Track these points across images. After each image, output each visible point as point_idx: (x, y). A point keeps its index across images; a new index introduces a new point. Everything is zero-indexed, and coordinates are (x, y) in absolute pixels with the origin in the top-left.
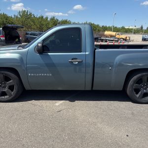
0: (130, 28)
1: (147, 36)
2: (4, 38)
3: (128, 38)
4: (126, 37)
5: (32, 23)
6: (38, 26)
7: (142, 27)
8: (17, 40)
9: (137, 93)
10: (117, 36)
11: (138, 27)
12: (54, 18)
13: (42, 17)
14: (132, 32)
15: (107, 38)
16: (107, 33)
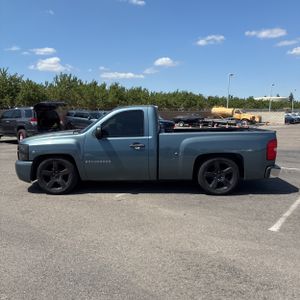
1: (297, 115)
2: (36, 123)
3: (257, 120)
4: (254, 118)
5: (77, 96)
6: (89, 100)
8: (55, 125)
9: (210, 183)
10: (236, 116)
12: (117, 85)
13: (95, 84)
14: (267, 107)
15: (216, 120)
16: (216, 110)
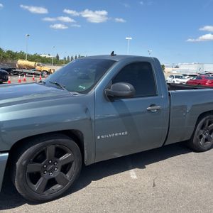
0: (47, 56)
4: (50, 70)
7: (58, 57)
10: (38, 68)
11: (53, 56)
14: (49, 62)
